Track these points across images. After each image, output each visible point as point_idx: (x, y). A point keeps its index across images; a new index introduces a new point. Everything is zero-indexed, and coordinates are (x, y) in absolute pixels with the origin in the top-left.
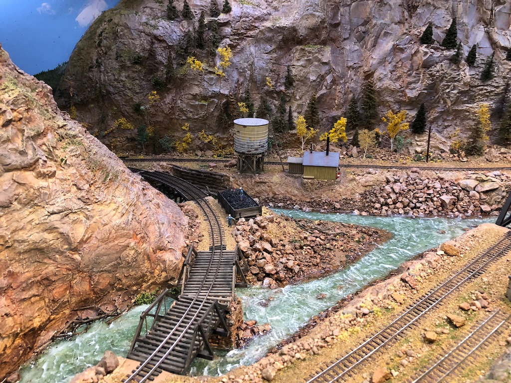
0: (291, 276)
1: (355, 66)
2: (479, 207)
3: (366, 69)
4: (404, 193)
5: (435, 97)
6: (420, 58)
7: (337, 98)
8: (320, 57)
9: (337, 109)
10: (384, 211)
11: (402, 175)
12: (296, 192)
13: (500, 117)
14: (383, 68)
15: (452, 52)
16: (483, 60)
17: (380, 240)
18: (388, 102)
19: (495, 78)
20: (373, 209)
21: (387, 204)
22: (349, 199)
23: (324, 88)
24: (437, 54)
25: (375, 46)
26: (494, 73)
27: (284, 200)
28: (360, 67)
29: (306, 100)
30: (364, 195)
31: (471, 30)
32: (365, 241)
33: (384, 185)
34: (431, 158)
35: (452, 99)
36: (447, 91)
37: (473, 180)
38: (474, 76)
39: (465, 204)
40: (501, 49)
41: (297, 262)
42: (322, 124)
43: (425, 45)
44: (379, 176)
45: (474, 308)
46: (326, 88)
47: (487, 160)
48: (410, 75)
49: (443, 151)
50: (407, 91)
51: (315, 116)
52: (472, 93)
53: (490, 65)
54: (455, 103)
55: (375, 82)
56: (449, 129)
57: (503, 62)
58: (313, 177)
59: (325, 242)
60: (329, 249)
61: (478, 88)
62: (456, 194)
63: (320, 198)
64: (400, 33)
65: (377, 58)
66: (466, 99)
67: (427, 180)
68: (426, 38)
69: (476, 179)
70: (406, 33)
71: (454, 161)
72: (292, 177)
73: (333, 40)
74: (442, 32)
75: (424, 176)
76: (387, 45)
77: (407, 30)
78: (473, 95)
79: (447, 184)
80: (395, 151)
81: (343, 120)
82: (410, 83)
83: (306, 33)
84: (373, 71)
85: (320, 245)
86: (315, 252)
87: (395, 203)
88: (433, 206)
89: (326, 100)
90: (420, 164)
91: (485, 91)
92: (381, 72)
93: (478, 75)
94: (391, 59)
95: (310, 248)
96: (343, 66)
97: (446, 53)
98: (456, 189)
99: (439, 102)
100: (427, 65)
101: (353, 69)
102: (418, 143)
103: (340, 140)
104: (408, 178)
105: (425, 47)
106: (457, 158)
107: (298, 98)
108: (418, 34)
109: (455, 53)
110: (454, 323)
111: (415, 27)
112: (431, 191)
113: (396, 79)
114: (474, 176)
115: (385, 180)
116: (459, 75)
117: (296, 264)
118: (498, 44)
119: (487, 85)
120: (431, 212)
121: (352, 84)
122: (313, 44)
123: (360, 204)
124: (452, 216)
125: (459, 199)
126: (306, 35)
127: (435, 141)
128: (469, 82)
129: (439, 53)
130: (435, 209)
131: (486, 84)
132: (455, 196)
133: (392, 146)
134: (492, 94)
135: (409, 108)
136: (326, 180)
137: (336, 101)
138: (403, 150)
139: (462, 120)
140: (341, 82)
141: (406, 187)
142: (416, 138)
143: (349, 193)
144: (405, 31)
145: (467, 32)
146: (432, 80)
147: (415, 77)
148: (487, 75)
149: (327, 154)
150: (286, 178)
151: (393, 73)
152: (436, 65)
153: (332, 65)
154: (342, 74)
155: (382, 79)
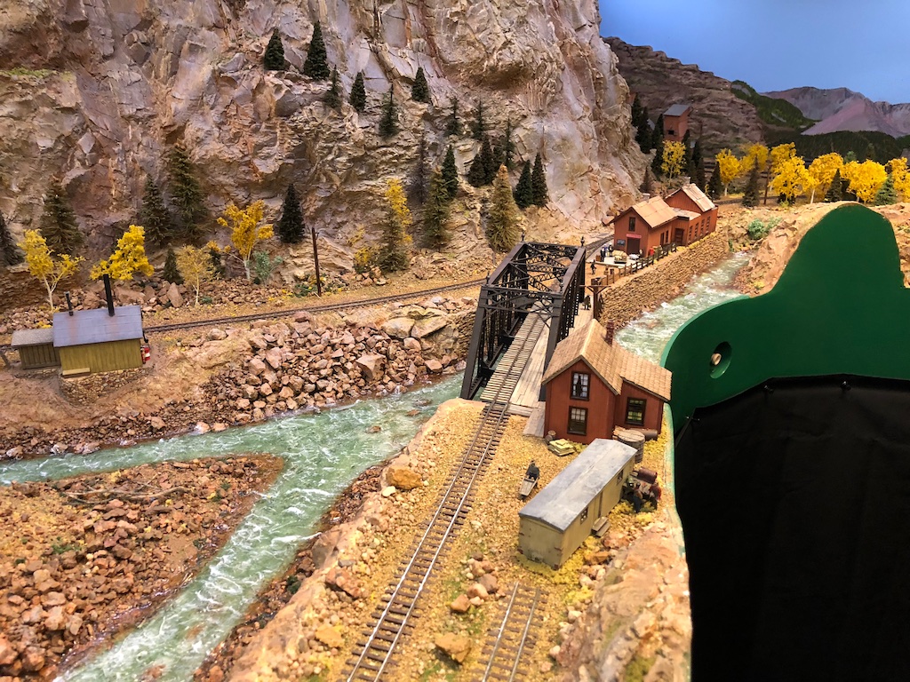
0: (62, 649)
1: (140, 115)
2: (424, 364)
3: (165, 121)
4: (291, 366)
5: (309, 170)
6: (269, 97)
7: (114, 185)
8: (52, 95)
9: (119, 208)
10: (258, 412)
11: (280, 330)
12: (51, 412)
13: (421, 200)
14: (201, 118)
15: (325, 86)
16: (378, 100)
17: (263, 481)
18: (223, 186)
19: (402, 133)
20: (235, 412)
21: (261, 396)
22: (181, 403)
23: (77, 164)
24: (299, 89)
25: (175, 73)
26: (397, 124)
27: (22, 438)
28: (151, 117)
29: (39, 195)
30: (211, 388)
31: (348, 47)
32: (230, 492)
33: (249, 358)
34: (326, 286)
35: (340, 173)
36: (330, 158)
37: (405, 319)
38: (368, 130)
39: (401, 366)
40: (401, 81)
41: (72, 605)
42: (91, 243)
43: (275, 72)
44: (234, 339)
45: (476, 600)
46: (83, 164)
47: (417, 277)
48: (256, 131)
49: (343, 271)
50: (257, 162)
51: (68, 228)
52: (371, 161)
53: (390, 108)
54: (347, 180)
55: (190, 147)
56: (346, 229)
57: (408, 103)
58: (88, 370)
59: (141, 525)
60: (152, 539)
61: (379, 151)
62: (383, 349)
63: (114, 413)
64: (220, 48)
65: (183, 97)
66: (363, 172)
67: (328, 333)
68: (273, 59)
69: (410, 316)
70: (234, 49)
71: (366, 286)
72: (34, 376)
73: (79, 60)
74: (300, 49)
75: (320, 325)
76: (199, 72)
77: (233, 41)
78: (372, 164)
79: (364, 334)
80: (257, 281)
81: (137, 232)
82: (260, 147)
83: (7, 40)
84: (182, 124)
85: (130, 535)
86: (119, 560)
87: (276, 390)
88: (347, 380)
89: (88, 190)
90: (310, 302)
91: (391, 156)
92: (199, 125)
93: (373, 127)
94: (213, 99)
95: (103, 552)
96: (113, 117)
97: (314, 87)
98: (380, 341)
99: (319, 180)
100: (285, 110)
101: (137, 121)
102: (296, 260)
103: (138, 273)
104: (291, 334)
105: (275, 76)
106: (369, 280)
107: (15, 189)
108: (257, 51)
109: (329, 88)
110: (453, 656)
111: (249, 36)
112: (339, 353)
113: (230, 140)
114: (405, 311)
115: (249, 346)
116: (343, 127)
117: (71, 611)
118: (394, 71)
119: (391, 146)
120: (346, 392)
121: (141, 153)
122: (29, 66)
123: (205, 408)
124: (385, 391)
125: (389, 358)
126: (8, 45)
127: (326, 253)
128: (363, 141)
129: (301, 87)
130: (353, 384)
131: (389, 144)
132: (381, 353)
133: (248, 273)
134: (402, 161)
135: (265, 194)
136: (121, 371)
137: (113, 192)
138: (271, 278)
139: (365, 210)
140: (116, 149)
141: (291, 354)
142: (292, 253)
143: (178, 389)
144: (230, 44)
145: (342, 49)
146: (300, 140)
147: (266, 134)
148: (388, 128)
149: (111, 312)
150: (16, 384)
151: (224, 128)
152: (300, 110)
153: (85, 113)
154: (113, 133)
155: (203, 141)
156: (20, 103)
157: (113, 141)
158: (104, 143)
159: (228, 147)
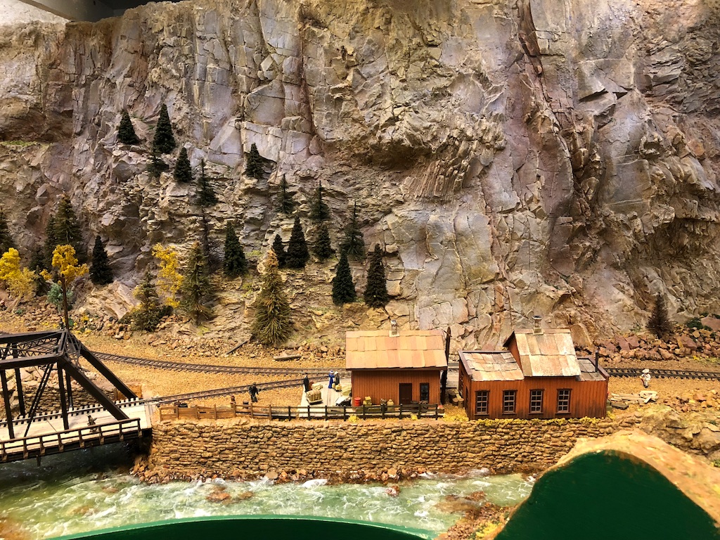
5: (141, 228)
8: (28, 158)
19: (220, 205)
24: (137, 161)
29: (14, 219)
31: (221, 125)
36: (143, 219)
38: (182, 199)
43: (122, 145)
49: (114, 317)
57: (241, 178)
61: (191, 218)
66: (170, 235)
78: (182, 230)
83: (7, 123)
91: (199, 225)
93: (190, 197)
96: (69, 174)
100: (121, 177)
101: (78, 178)
105: (120, 149)
116: (157, 194)
118: (243, 147)
122: (26, 140)
129: (142, 158)
131: (202, 213)
146: (127, 201)
147: (117, 195)
151: (101, 188)
152: (133, 177)
153: (42, 170)
154: (63, 185)
155: (87, 195)
156: (12, 162)
157: (58, 190)
158: (50, 191)
159: (99, 202)
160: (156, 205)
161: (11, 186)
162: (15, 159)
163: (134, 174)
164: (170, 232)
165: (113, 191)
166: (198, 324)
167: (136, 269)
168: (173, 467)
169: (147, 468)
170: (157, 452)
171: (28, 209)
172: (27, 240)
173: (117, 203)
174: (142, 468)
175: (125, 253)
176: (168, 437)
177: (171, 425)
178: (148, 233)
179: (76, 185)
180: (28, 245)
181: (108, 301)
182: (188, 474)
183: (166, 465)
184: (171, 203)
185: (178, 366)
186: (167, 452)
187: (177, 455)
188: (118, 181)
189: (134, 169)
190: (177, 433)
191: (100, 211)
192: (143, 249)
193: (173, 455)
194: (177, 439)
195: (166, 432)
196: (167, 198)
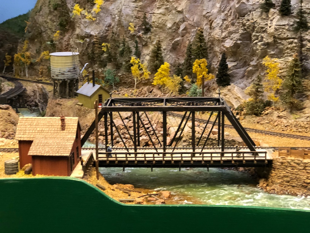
1: (207, 15)
8: (176, 6)
58: (82, 104)
61: (287, 41)
78: (281, 48)
84: (213, 20)
89: (181, 47)
93: (291, 25)
96: (200, 15)
100: (241, 14)
146: (244, 30)
147: (236, 26)
149: (94, 86)
151: (224, 23)
152: (249, 13)
153: (184, 13)
154: (196, 23)
155: (214, 28)
157: (193, 27)
158: (188, 27)
159: (222, 32)
160: (265, 31)
161: (164, 25)
162: (168, 6)
163: (250, 11)
164: (273, 50)
165: (233, 24)
166: (291, 112)
167: (245, 78)
168: (285, 187)
169: (267, 185)
170: (275, 176)
171: (173, 39)
172: (171, 60)
173: (235, 32)
174: (265, 185)
175: (238, 66)
176: (283, 167)
177: (285, 159)
178: (257, 51)
179: (205, 22)
180: (172, 63)
181: (227, 96)
182: (295, 192)
183: (281, 184)
184: (276, 30)
185: (281, 135)
186: (282, 176)
187: (288, 179)
188: (237, 17)
189: (250, 8)
190: (289, 165)
191: (223, 38)
192: (252, 63)
193: (285, 179)
194: (289, 169)
195: (282, 163)
196: (274, 26)
